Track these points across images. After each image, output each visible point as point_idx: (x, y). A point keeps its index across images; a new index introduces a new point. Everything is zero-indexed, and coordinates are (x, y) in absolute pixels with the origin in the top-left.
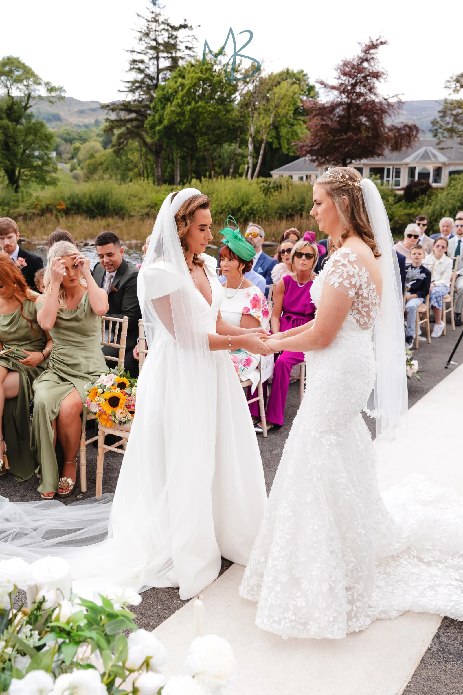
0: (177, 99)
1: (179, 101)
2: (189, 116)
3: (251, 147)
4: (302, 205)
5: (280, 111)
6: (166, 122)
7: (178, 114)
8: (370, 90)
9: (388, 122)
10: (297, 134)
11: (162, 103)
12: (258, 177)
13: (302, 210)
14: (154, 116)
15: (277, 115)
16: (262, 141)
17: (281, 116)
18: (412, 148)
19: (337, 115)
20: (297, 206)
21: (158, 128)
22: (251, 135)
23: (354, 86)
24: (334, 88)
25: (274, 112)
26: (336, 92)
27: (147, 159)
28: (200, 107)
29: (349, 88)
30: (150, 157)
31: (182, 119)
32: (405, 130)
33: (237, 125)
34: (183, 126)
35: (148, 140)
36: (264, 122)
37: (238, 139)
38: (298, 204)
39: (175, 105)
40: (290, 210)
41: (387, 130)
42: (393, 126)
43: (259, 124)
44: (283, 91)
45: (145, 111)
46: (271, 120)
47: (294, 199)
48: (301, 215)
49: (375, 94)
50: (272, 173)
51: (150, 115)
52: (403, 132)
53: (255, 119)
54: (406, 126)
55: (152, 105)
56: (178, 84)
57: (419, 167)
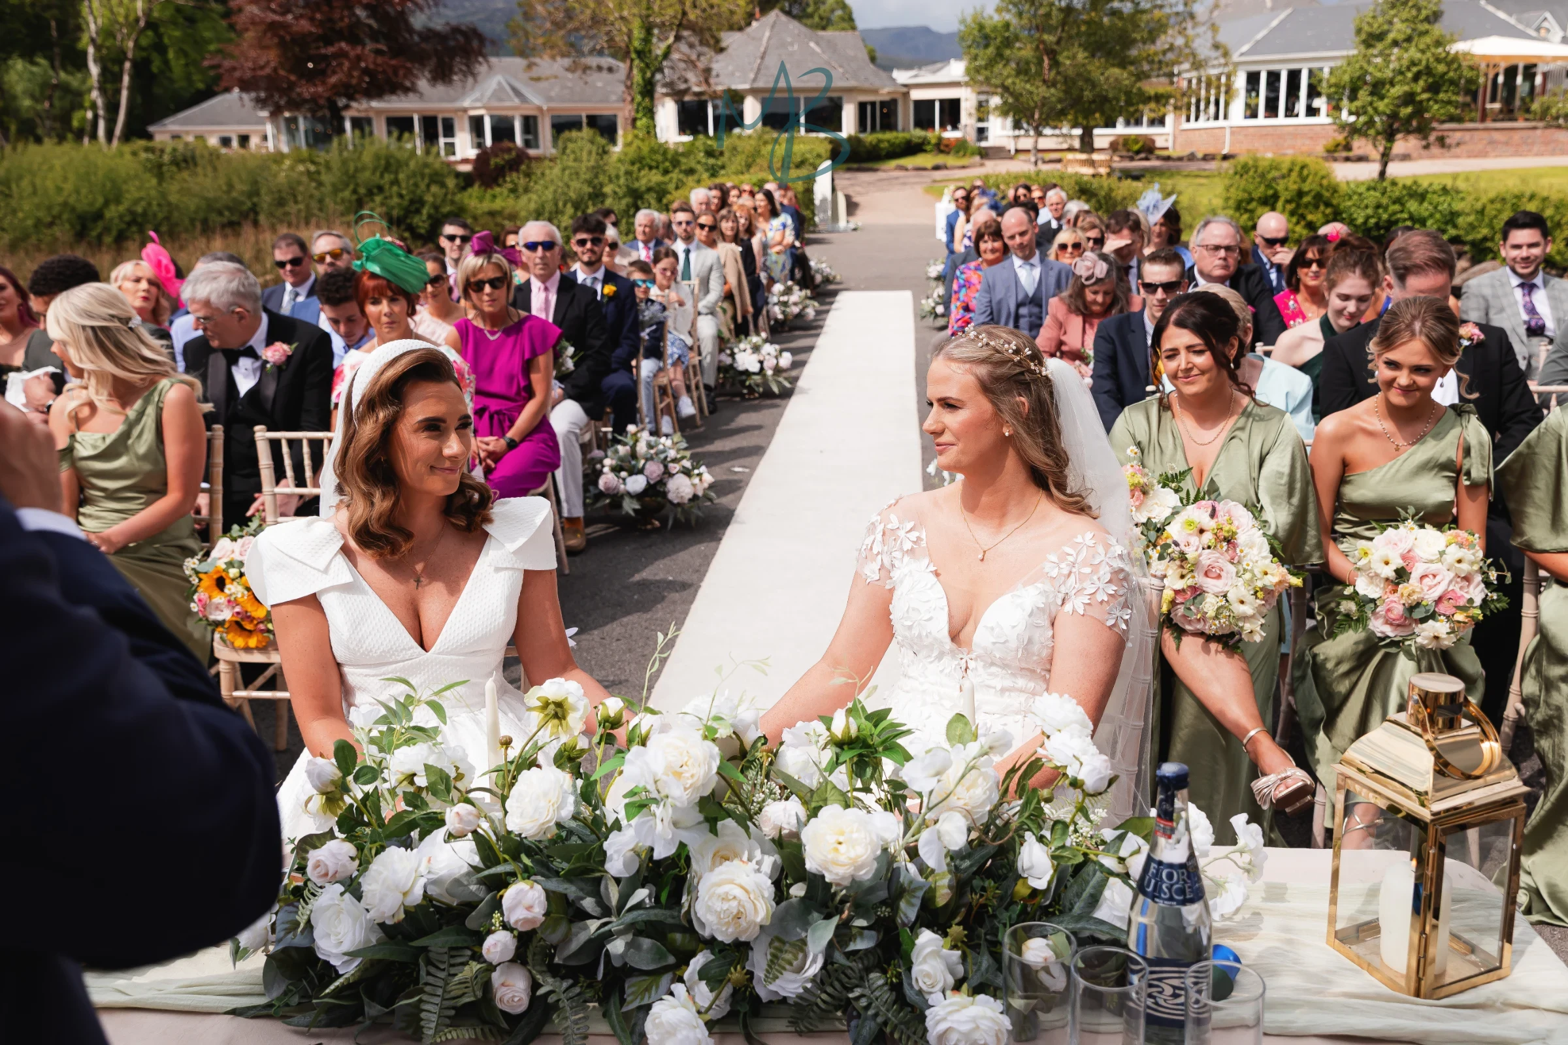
3: (94, 69)
4: (255, 199)
9: (419, 19)
12: (127, 137)
13: (255, 209)
16: (122, 57)
18: (474, 77)
20: (243, 203)
22: (91, 40)
32: (455, 39)
33: (47, 14)
36: (121, 11)
37: (57, 50)
38: (243, 198)
40: (227, 213)
41: (417, 38)
42: (429, 30)
43: (108, 14)
47: (231, 186)
48: (256, 223)
50: (151, 129)
52: (451, 42)
54: (456, 30)
57: (492, 117)
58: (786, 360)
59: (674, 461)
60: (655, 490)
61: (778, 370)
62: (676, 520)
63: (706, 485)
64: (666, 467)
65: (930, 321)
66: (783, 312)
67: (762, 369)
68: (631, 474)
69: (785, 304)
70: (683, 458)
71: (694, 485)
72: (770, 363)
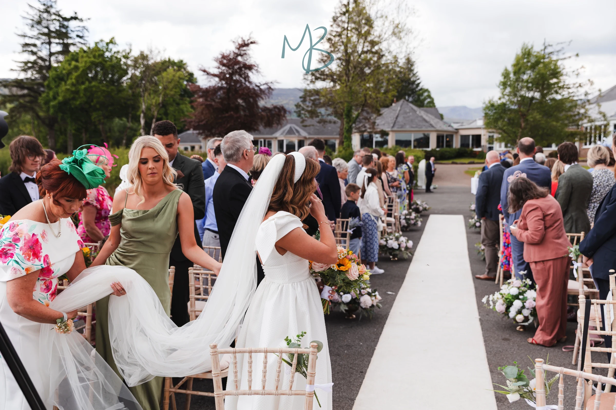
0: (71, 79)
1: (74, 81)
2: (84, 95)
3: (142, 122)
5: (168, 92)
6: (60, 98)
7: (73, 92)
8: (245, 79)
9: (262, 103)
10: (183, 112)
11: (55, 82)
14: (48, 93)
15: (165, 95)
16: (153, 117)
17: (169, 96)
18: (281, 125)
19: (219, 97)
21: (52, 103)
22: (143, 112)
23: (231, 75)
24: (215, 75)
25: (163, 93)
26: (217, 79)
27: (40, 131)
28: (94, 86)
29: (228, 76)
30: (44, 129)
31: (77, 96)
32: (275, 111)
33: (129, 102)
34: (78, 103)
35: (41, 114)
36: (154, 101)
37: (130, 115)
39: (69, 85)
41: (260, 110)
42: (265, 107)
43: (149, 102)
44: (170, 77)
45: (38, 88)
46: (161, 99)
49: (250, 82)
51: (43, 92)
52: (273, 112)
53: (145, 98)
54: (275, 107)
55: (46, 83)
56: (72, 66)
57: (287, 140)
58: (410, 244)
59: (363, 289)
60: (355, 302)
61: (407, 248)
62: (363, 316)
63: (377, 301)
64: (360, 291)
65: (473, 229)
66: (407, 223)
67: (399, 247)
68: (344, 294)
69: (409, 219)
70: (367, 288)
71: (373, 300)
72: (404, 245)
